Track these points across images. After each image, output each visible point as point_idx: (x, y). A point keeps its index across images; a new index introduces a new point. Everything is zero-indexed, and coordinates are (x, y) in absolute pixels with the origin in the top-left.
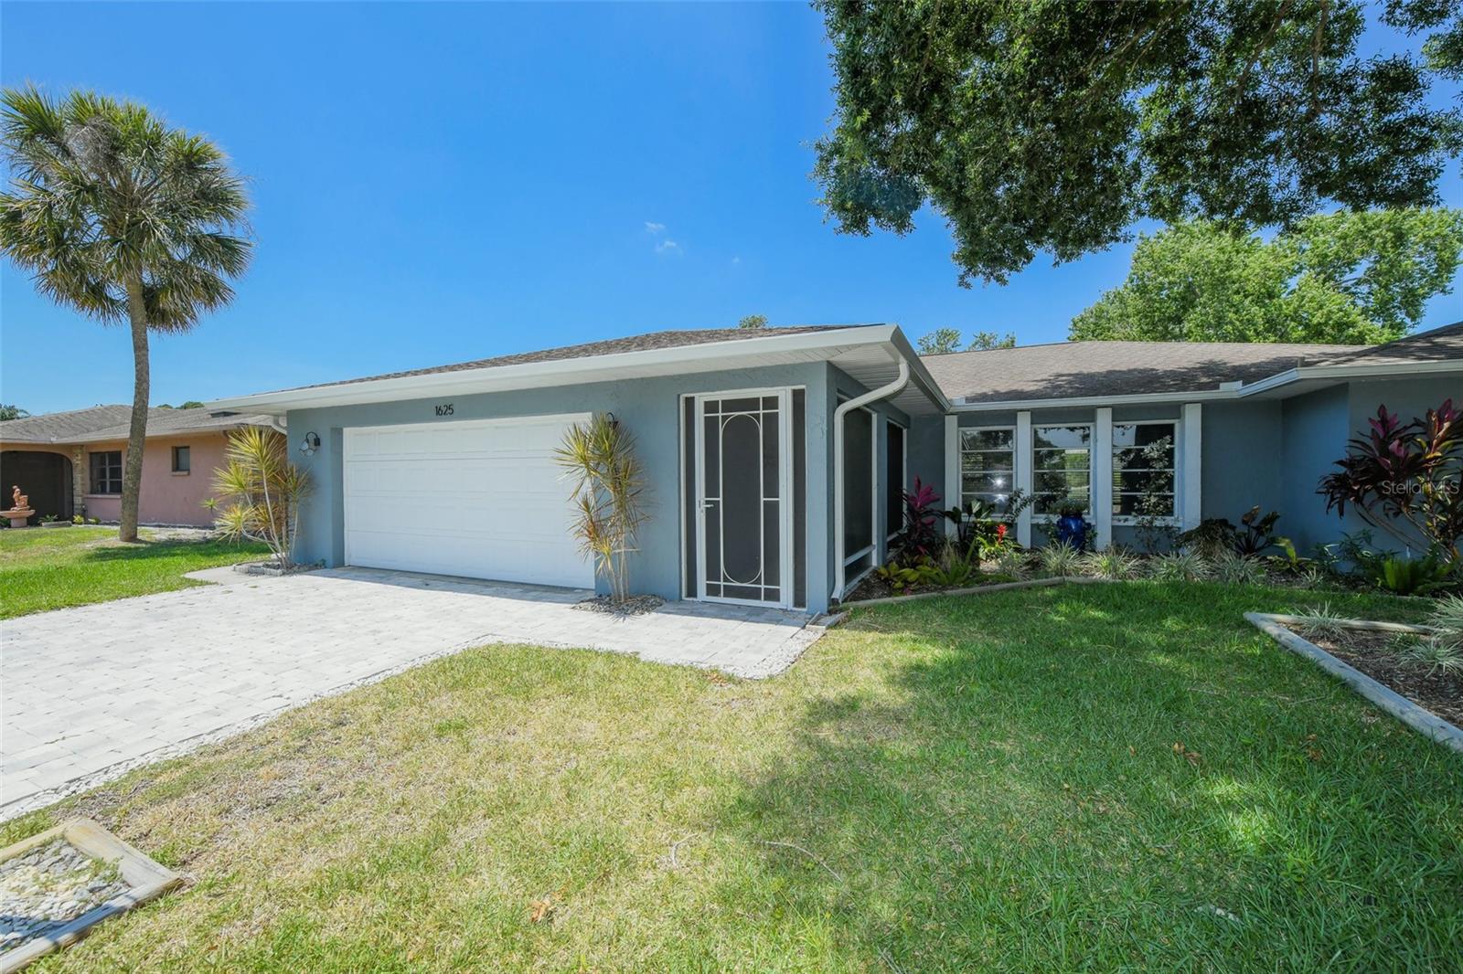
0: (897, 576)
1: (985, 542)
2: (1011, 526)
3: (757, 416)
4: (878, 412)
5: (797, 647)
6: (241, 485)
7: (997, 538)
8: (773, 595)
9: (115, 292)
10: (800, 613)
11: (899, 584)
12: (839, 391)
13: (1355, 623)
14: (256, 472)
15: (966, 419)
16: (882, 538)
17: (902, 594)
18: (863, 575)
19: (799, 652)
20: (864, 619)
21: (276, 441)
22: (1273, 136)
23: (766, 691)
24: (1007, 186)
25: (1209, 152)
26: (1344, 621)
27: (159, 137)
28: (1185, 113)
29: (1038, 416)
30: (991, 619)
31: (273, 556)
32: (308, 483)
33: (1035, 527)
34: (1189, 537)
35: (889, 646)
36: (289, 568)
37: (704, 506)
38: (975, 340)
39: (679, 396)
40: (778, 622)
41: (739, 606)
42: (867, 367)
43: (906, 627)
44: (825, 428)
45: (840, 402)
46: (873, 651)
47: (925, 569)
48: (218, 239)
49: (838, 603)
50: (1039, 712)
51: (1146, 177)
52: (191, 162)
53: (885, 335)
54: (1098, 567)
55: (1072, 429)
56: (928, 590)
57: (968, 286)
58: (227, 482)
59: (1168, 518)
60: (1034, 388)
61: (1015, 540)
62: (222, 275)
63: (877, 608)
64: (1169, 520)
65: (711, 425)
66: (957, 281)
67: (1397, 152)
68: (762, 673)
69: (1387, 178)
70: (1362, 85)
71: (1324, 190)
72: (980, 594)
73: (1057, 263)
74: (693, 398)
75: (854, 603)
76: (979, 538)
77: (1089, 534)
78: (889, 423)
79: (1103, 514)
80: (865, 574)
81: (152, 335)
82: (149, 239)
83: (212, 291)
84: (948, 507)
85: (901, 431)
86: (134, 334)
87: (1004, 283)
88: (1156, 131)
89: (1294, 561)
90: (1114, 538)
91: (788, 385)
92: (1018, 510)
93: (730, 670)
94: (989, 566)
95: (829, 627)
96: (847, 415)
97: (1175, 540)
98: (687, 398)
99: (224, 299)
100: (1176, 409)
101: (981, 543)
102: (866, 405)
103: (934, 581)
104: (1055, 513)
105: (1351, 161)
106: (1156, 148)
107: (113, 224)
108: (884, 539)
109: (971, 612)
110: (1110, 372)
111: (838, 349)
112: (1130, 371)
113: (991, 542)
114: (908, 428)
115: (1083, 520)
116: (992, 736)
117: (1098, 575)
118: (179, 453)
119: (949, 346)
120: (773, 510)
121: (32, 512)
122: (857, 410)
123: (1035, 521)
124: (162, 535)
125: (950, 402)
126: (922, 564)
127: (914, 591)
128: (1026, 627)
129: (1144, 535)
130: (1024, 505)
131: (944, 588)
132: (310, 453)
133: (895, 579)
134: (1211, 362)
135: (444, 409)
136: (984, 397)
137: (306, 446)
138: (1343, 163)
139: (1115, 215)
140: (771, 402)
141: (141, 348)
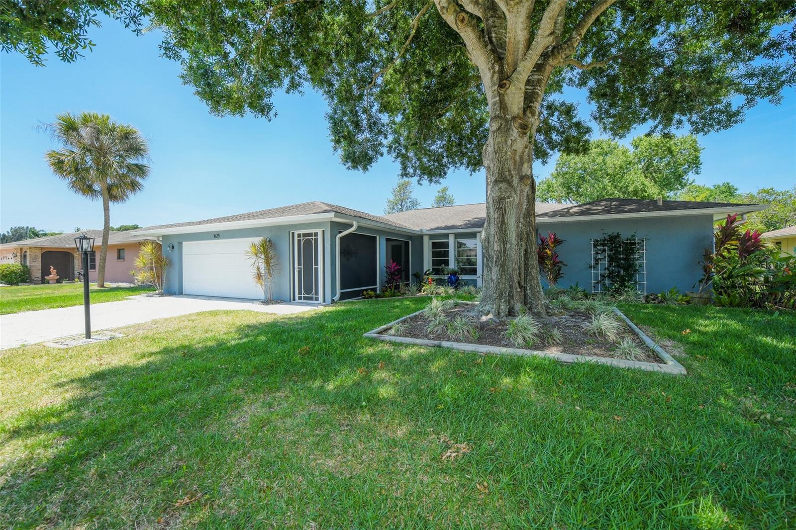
1: (425, 285)
3: (312, 239)
4: (379, 236)
6: (144, 264)
8: (317, 299)
9: (96, 187)
10: (323, 304)
12: (337, 230)
14: (151, 259)
21: (158, 247)
27: (114, 128)
29: (457, 236)
31: (157, 292)
32: (170, 263)
36: (161, 295)
37: (297, 270)
39: (289, 232)
41: (306, 303)
44: (330, 243)
45: (337, 234)
48: (137, 165)
52: (127, 136)
58: (139, 263)
62: (139, 179)
65: (299, 241)
74: (294, 232)
78: (389, 239)
81: (111, 204)
82: (111, 168)
83: (134, 186)
86: (104, 204)
91: (321, 228)
96: (342, 239)
98: (292, 232)
99: (139, 189)
101: (423, 285)
102: (347, 234)
107: (97, 162)
114: (411, 240)
115: (456, 277)
118: (120, 252)
120: (316, 270)
121: (58, 277)
124: (114, 285)
125: (420, 231)
132: (170, 251)
133: (366, 295)
135: (217, 235)
136: (438, 228)
137: (169, 249)
140: (316, 234)
141: (106, 209)
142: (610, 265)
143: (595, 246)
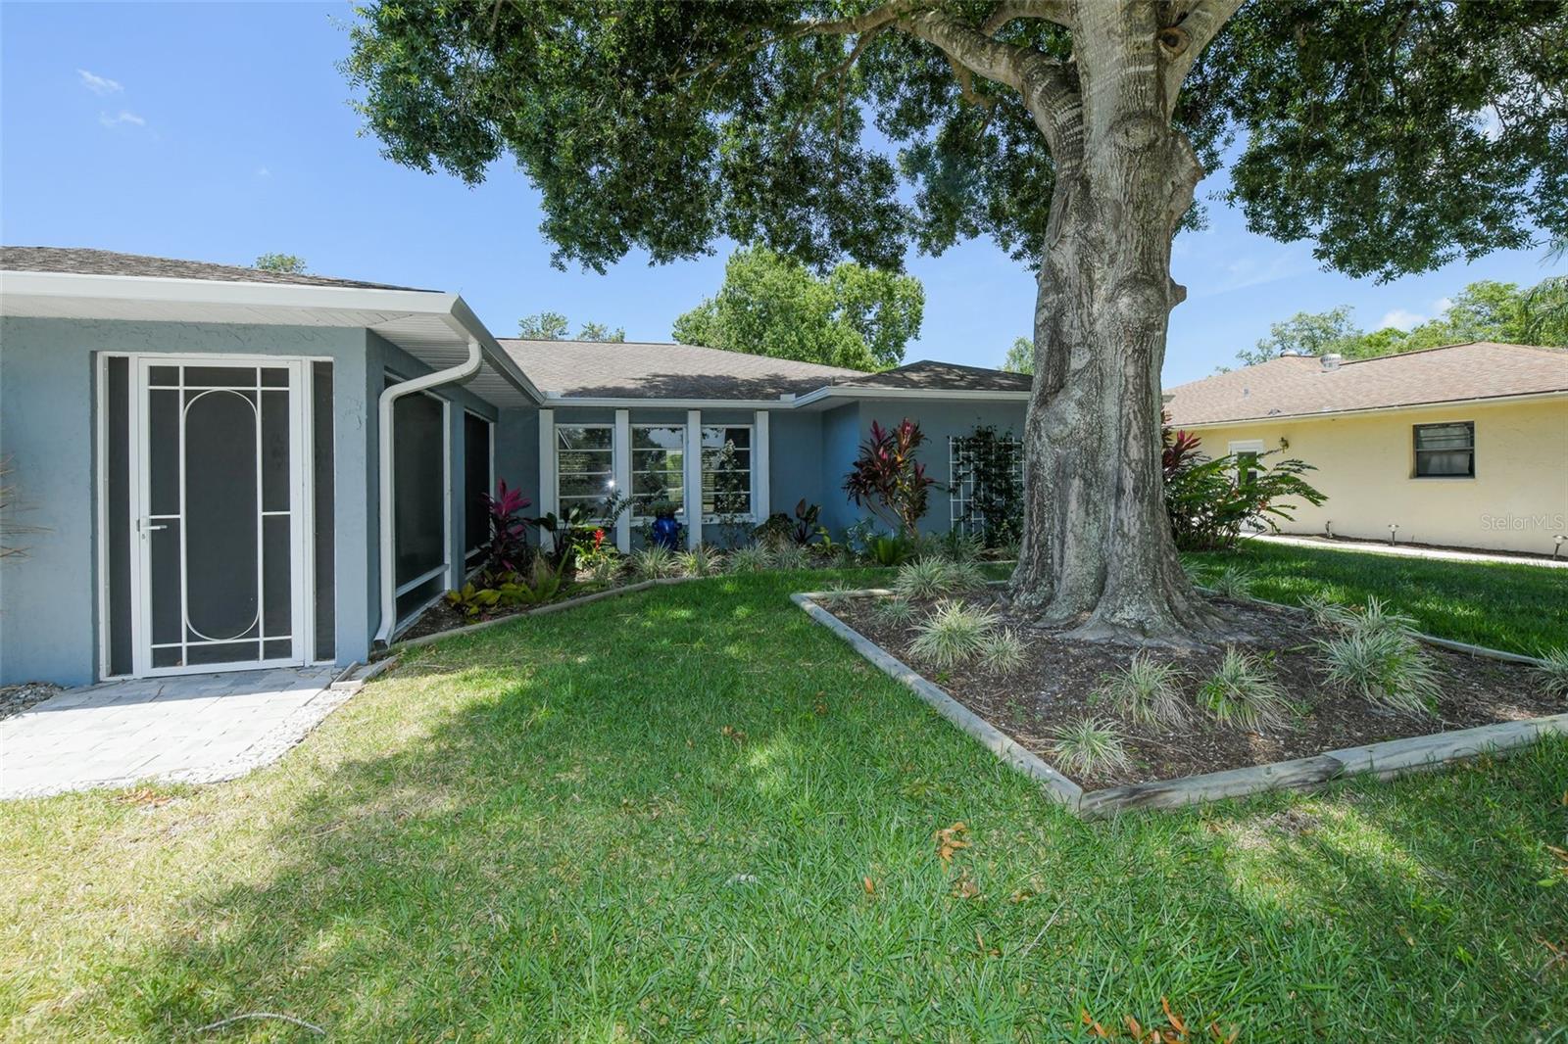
0: (471, 600)
1: (581, 550)
2: (609, 531)
3: (252, 395)
4: (452, 401)
5: (310, 717)
7: (594, 545)
8: (282, 650)
10: (324, 668)
11: (475, 610)
12: (387, 369)
13: (859, 592)
15: (563, 414)
16: (457, 555)
17: (479, 620)
18: (429, 605)
19: (314, 723)
20: (418, 661)
22: (813, 191)
23: (241, 794)
24: (600, 168)
25: (771, 190)
26: (851, 591)
28: (753, 149)
29: (635, 415)
30: (578, 635)
33: (635, 530)
34: (762, 530)
35: (448, 689)
37: (146, 529)
38: (583, 330)
39: (93, 355)
40: (285, 686)
41: (217, 675)
42: (428, 343)
43: (476, 661)
44: (364, 417)
45: (389, 383)
46: (425, 700)
47: (509, 588)
49: (385, 646)
50: (610, 728)
51: (725, 198)
53: (444, 305)
54: (687, 567)
55: (673, 430)
56: (512, 612)
57: (562, 268)
59: (745, 515)
60: (632, 386)
61: (615, 545)
63: (440, 645)
64: (745, 517)
65: (162, 401)
66: (550, 259)
67: (884, 229)
68: (242, 768)
69: (879, 247)
70: (865, 171)
71: (844, 246)
72: (568, 609)
73: (652, 263)
74: (126, 360)
75: (410, 642)
76: (575, 546)
77: (681, 534)
78: (466, 414)
79: (694, 512)
80: (433, 603)
84: (543, 515)
85: (486, 426)
87: (603, 272)
88: (733, 158)
89: (829, 546)
90: (703, 536)
91: (305, 354)
92: (617, 513)
93: (179, 778)
94: (584, 576)
95: (369, 680)
96: (399, 402)
97: (752, 533)
98: (112, 360)
100: (749, 415)
101: (579, 552)
102: (430, 389)
103: (521, 601)
104: (649, 514)
105: (860, 227)
106: (732, 173)
108: (460, 556)
109: (556, 630)
110: (700, 376)
111: (383, 315)
112: (716, 378)
113: (589, 549)
114: (495, 421)
115: (675, 520)
116: (559, 768)
117: (686, 574)
119: (556, 333)
120: (279, 531)
122: (417, 394)
123: (634, 524)
125: (544, 395)
126: (506, 581)
127: (494, 616)
128: (612, 639)
129: (727, 531)
130: (623, 507)
131: (532, 607)
133: (470, 604)
134: (776, 375)
136: (585, 392)
138: (855, 228)
139: (702, 228)
140: (279, 376)
142: (977, 487)
143: (956, 450)
